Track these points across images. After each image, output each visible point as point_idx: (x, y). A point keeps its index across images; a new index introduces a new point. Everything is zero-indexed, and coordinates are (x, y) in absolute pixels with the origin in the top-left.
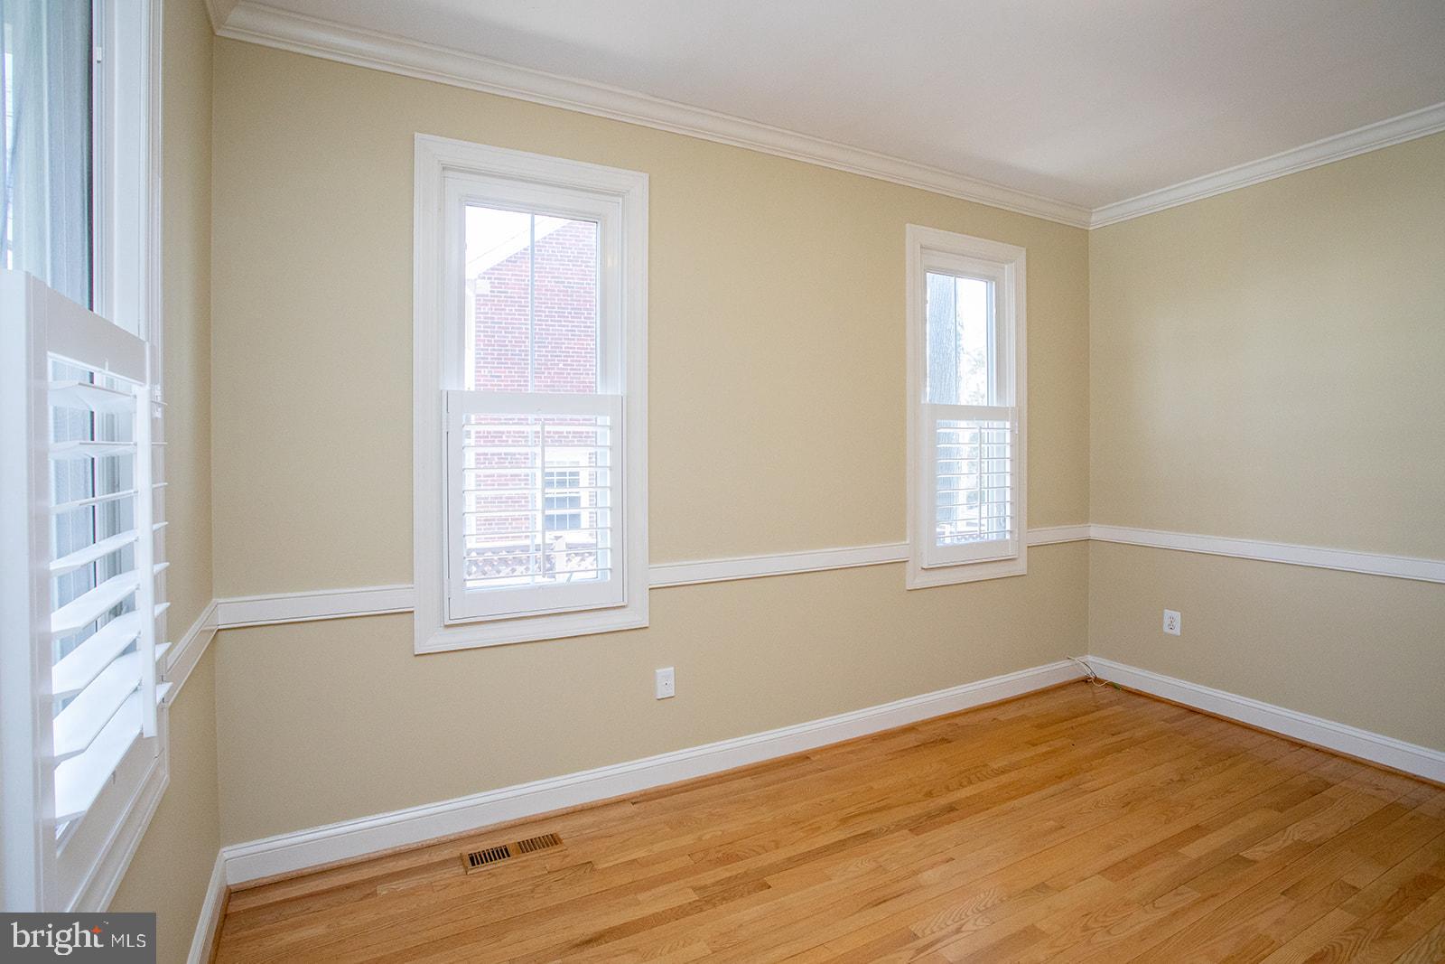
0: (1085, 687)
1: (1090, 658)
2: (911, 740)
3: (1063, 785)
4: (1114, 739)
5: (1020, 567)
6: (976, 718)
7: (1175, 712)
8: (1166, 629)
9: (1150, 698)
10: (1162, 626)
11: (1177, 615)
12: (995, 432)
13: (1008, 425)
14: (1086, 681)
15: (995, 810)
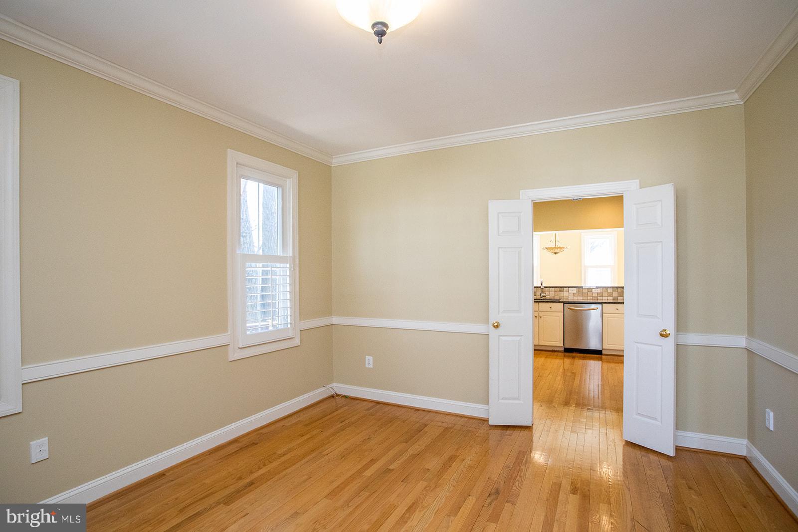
0: (332, 399)
1: (335, 384)
2: (234, 448)
3: (314, 455)
4: (341, 425)
5: (297, 342)
6: (273, 428)
7: (371, 404)
8: (367, 366)
9: (361, 400)
10: (365, 364)
11: (371, 358)
12: (281, 269)
13: (288, 266)
14: (332, 396)
15: (276, 478)
